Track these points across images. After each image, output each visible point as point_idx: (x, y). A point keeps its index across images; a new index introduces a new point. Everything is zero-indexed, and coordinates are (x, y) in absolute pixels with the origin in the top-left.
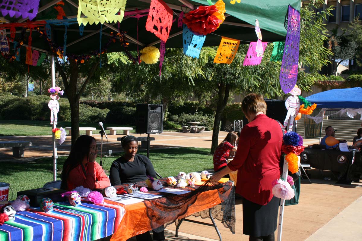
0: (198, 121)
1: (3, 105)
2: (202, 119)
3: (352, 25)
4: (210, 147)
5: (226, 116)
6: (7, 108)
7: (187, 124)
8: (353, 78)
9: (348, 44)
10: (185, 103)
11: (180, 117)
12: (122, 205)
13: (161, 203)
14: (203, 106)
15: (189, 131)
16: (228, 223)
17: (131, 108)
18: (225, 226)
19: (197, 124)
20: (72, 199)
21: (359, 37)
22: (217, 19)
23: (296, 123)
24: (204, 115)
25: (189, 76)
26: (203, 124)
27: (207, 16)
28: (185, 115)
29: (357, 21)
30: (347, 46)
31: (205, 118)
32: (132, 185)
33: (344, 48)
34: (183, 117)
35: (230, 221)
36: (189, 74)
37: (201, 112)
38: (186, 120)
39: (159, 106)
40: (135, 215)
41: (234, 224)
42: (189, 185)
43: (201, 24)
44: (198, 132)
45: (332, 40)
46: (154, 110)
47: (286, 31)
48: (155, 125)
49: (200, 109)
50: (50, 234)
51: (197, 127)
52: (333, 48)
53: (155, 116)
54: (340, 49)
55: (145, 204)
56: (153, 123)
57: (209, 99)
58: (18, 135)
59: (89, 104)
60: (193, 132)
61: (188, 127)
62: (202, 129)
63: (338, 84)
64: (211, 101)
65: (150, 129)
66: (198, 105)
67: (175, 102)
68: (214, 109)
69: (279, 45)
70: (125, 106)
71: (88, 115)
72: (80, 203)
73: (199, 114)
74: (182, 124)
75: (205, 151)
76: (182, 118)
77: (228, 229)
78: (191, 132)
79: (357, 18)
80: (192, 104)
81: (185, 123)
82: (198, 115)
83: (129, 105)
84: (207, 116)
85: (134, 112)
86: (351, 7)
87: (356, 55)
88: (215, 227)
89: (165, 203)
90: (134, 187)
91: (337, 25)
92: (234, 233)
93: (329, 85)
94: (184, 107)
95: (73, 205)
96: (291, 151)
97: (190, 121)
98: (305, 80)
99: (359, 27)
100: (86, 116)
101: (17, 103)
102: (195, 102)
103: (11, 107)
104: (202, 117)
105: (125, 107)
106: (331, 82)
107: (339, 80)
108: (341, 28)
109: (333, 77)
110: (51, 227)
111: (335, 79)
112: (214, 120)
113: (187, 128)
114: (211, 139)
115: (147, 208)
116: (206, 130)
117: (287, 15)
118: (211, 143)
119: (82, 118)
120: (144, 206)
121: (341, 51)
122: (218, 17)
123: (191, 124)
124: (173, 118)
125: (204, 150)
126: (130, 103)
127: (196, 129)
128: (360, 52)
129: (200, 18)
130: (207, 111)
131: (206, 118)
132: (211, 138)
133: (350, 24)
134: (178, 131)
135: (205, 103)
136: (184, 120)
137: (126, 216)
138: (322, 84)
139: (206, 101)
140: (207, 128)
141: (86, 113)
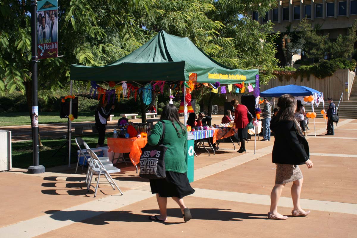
1: (14, 100)
3: (301, 24)
5: (204, 102)
6: (19, 103)
8: (302, 69)
9: (299, 41)
13: (221, 130)
21: (308, 34)
23: (259, 106)
29: (305, 21)
30: (297, 42)
33: (295, 44)
45: (285, 37)
52: (287, 45)
54: (292, 45)
55: (218, 130)
58: (63, 122)
63: (290, 74)
79: (305, 19)
86: (301, 8)
87: (305, 49)
91: (290, 23)
93: (284, 74)
99: (307, 26)
100: (86, 106)
103: (23, 102)
106: (285, 72)
107: (292, 70)
108: (293, 27)
109: (287, 68)
111: (289, 70)
117: (256, 77)
119: (83, 108)
121: (293, 46)
122: (243, 85)
128: (308, 46)
133: (300, 24)
138: (278, 74)
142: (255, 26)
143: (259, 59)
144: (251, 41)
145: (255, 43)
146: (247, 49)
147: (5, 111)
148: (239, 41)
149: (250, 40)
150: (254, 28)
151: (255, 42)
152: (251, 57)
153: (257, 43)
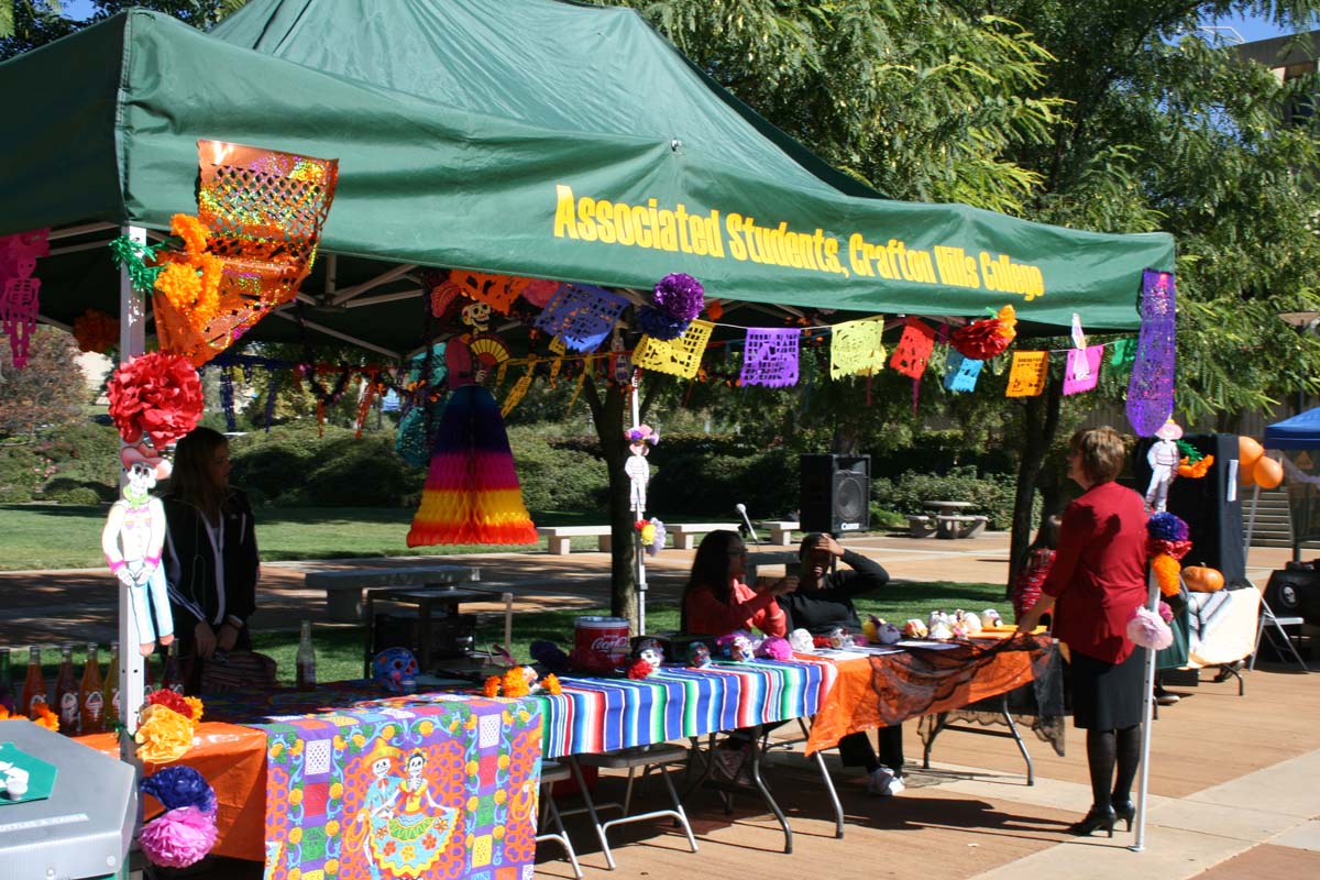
0: (962, 498)
1: (311, 459)
2: (975, 491)
4: (1005, 581)
6: (323, 469)
7: (925, 509)
10: (915, 440)
11: (897, 485)
12: (830, 660)
13: (902, 663)
14: (978, 447)
15: (931, 532)
16: (1047, 729)
17: (728, 459)
18: (1038, 736)
19: (957, 509)
20: (737, 648)
22: (1001, 337)
24: (980, 476)
25: (938, 369)
26: (980, 507)
27: (986, 336)
28: (917, 478)
31: (984, 487)
32: (840, 630)
34: (909, 485)
35: (1051, 726)
36: (939, 362)
37: (973, 467)
38: (920, 494)
39: (861, 459)
40: (854, 683)
41: (1061, 733)
42: (956, 636)
43: (978, 347)
44: (963, 535)
46: (847, 471)
47: (1140, 319)
48: (851, 509)
49: (968, 457)
50: (721, 696)
51: (958, 517)
53: (850, 487)
55: (871, 663)
56: (844, 505)
57: (998, 423)
59: (585, 450)
60: (944, 534)
61: (927, 518)
62: (976, 524)
64: (1006, 427)
65: (840, 521)
66: (961, 443)
67: (882, 435)
68: (1017, 456)
69: (1127, 346)
70: (707, 451)
71: (585, 487)
72: (752, 656)
73: (965, 473)
74: (905, 511)
75: (990, 591)
76: (907, 490)
77: (1049, 744)
78: (938, 537)
80: (939, 440)
81: (916, 505)
82: (959, 476)
83: (721, 448)
84: (992, 480)
85: (740, 472)
88: (1018, 740)
89: (908, 666)
90: (844, 633)
92: (1061, 754)
94: (911, 449)
95: (740, 658)
96: (1163, 550)
97: (933, 499)
98: (1302, 361)
100: (581, 488)
101: (355, 451)
102: (948, 433)
103: (339, 467)
104: (976, 482)
105: (708, 456)
110: (722, 685)
112: (1014, 493)
113: (924, 523)
114: (1008, 557)
115: (874, 670)
116: (991, 527)
117: (1142, 287)
118: (1005, 568)
119: (565, 497)
120: (869, 667)
122: (1003, 334)
123: (937, 509)
124: (875, 488)
125: (985, 590)
126: (724, 443)
127: (957, 524)
129: (975, 339)
130: (991, 464)
131: (989, 488)
132: (1005, 553)
134: (895, 532)
135: (985, 437)
136: (913, 495)
137: (838, 679)
139: (989, 428)
140: (993, 522)
141: (577, 478)
142: (1253, 92)
143: (1279, 257)
144: (1234, 170)
145: (1258, 177)
146: (1211, 211)
147: (269, 502)
148: (1170, 171)
149: (1229, 164)
150: (1248, 99)
151: (1256, 171)
152: (1235, 250)
153: (1268, 178)
